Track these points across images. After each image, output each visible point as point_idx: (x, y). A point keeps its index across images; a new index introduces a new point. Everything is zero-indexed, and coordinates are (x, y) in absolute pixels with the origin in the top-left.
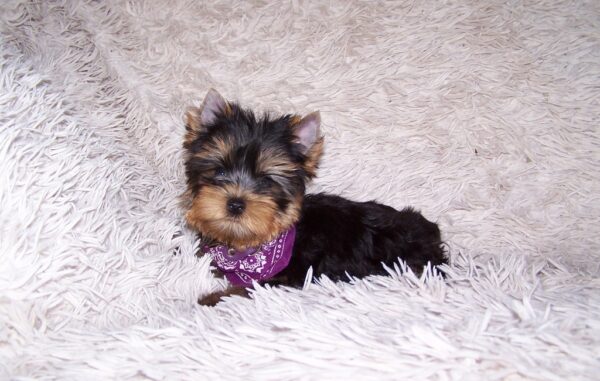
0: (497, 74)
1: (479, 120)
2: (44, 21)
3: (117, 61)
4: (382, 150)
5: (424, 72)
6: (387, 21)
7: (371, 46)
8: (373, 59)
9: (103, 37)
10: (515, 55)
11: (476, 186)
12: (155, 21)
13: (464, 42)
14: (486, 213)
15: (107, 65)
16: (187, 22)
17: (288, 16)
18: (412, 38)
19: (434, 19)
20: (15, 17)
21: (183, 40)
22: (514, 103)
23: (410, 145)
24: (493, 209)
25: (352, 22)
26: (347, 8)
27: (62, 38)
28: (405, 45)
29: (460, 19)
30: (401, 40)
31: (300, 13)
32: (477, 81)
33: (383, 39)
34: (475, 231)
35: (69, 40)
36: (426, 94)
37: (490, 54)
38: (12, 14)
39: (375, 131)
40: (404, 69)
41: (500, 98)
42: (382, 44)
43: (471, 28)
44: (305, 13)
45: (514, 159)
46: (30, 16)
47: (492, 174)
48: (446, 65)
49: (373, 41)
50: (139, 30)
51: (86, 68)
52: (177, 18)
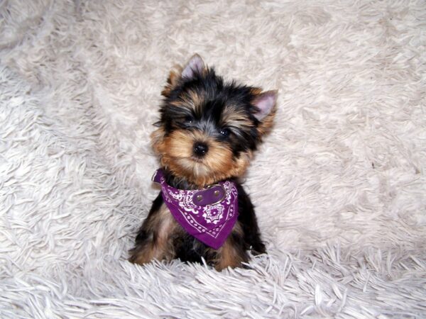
0: (398, 101)
1: (378, 138)
2: (56, 62)
3: (103, 96)
4: (295, 163)
5: (338, 101)
6: (311, 59)
7: (296, 80)
8: (297, 91)
9: (93, 75)
10: (414, 85)
11: (369, 193)
12: (134, 62)
13: (373, 76)
14: (374, 215)
15: (93, 96)
16: (158, 62)
17: (232, 57)
18: (330, 73)
19: (348, 58)
20: (38, 58)
21: (153, 76)
22: (409, 125)
23: (318, 160)
24: (380, 212)
25: (282, 61)
26: (279, 50)
27: (67, 73)
28: (324, 79)
29: (369, 58)
30: (321, 75)
31: (242, 55)
32: (378, 108)
33: (305, 75)
34: (364, 229)
35: (71, 76)
36: (335, 118)
37: (392, 85)
38: (34, 56)
39: (293, 147)
40: (321, 98)
41: (399, 120)
42: (304, 79)
43: (377, 64)
44: (247, 54)
45: (404, 171)
46: (48, 58)
47: (383, 183)
48: (356, 95)
49: (297, 75)
50: (123, 68)
51: (78, 98)
52: (151, 59)
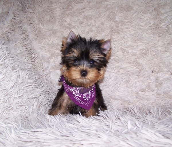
0: (163, 43)
1: (154, 60)
2: (15, 31)
3: (36, 45)
4: (119, 71)
5: (136, 44)
6: (125, 27)
7: (119, 36)
8: (119, 40)
9: (31, 36)
10: (170, 37)
11: (151, 83)
12: (48, 30)
13: (152, 33)
14: (153, 93)
15: (31, 45)
16: (59, 29)
17: (91, 27)
18: (133, 32)
19: (141, 25)
20: (7, 30)
21: (57, 35)
22: (168, 54)
23: (128, 70)
24: (156, 91)
25: (112, 28)
26: (111, 23)
27: (20, 36)
28: (131, 35)
29: (150, 25)
30: (129, 33)
31: (95, 25)
32: (154, 47)
33: (123, 33)
34: (149, 99)
35: (22, 37)
36: (136, 52)
37: (160, 37)
38: (6, 29)
39: (118, 65)
40: (129, 43)
41: (163, 52)
42: (122, 35)
43: (153, 28)
44: (97, 25)
45: (166, 73)
46: (11, 29)
47: (157, 79)
48: (144, 41)
49: (119, 34)
50: (44, 33)
51: (25, 46)
52: (56, 28)
